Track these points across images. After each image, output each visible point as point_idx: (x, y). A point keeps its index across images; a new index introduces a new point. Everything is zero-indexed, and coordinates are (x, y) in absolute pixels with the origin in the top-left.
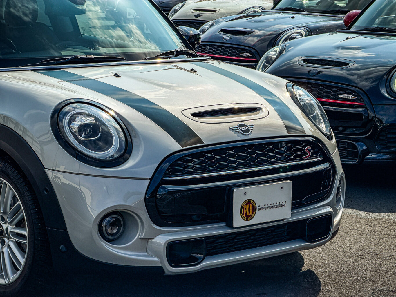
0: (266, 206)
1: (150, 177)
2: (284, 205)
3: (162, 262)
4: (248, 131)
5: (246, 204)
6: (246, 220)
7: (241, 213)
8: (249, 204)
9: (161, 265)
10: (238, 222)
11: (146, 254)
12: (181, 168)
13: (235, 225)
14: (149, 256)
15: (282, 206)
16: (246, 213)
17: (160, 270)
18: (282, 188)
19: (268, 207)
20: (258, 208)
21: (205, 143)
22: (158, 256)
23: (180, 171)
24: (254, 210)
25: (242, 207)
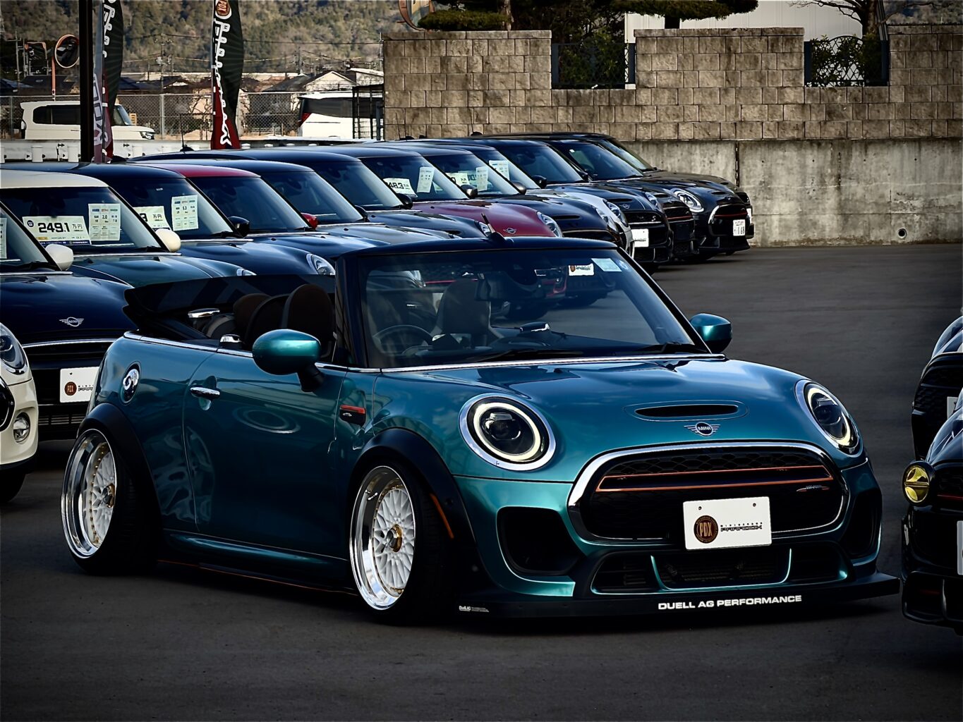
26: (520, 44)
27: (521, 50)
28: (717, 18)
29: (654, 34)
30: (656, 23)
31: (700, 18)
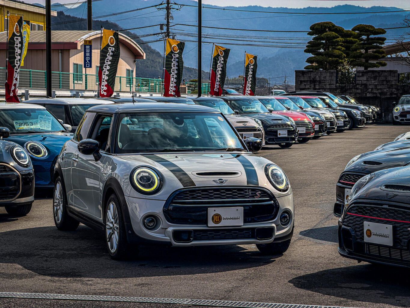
0: (228, 218)
1: (166, 200)
2: (239, 219)
3: (170, 239)
4: (223, 182)
5: (216, 216)
6: (215, 224)
7: (212, 220)
8: (217, 216)
9: (170, 241)
10: (211, 224)
11: (164, 235)
12: (182, 196)
13: (209, 225)
14: (165, 236)
15: (237, 219)
16: (215, 220)
17: (170, 243)
18: (237, 210)
19: (229, 219)
20: (222, 218)
21: (197, 186)
22: (169, 237)
23: (182, 198)
24: (220, 219)
25: (213, 217)
26: (328, 73)
27: (328, 75)
28: (377, 67)
29: (361, 71)
30: (362, 69)
31: (372, 67)
